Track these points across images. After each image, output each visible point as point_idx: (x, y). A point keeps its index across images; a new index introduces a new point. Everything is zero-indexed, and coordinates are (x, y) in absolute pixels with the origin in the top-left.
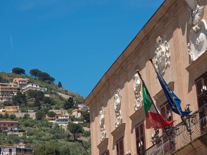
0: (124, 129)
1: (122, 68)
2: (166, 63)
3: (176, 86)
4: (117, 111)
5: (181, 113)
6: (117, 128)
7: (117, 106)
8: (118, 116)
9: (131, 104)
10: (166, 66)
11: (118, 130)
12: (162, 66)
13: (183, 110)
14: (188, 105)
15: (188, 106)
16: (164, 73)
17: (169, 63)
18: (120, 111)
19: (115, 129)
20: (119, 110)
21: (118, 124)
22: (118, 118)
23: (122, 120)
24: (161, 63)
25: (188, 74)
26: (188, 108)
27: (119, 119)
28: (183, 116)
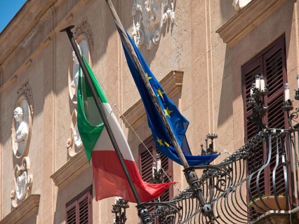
0: (37, 213)
1: (41, 30)
2: (164, 16)
3: (187, 83)
4: (19, 160)
5: (185, 160)
6: (14, 210)
7: (20, 142)
8: (21, 172)
9: (60, 138)
10: (165, 25)
11: (18, 214)
12: (152, 24)
13: (196, 152)
14: (212, 138)
15: (210, 141)
16: (156, 46)
17: (173, 15)
18: (27, 159)
19: (8, 211)
20: (26, 154)
21: (19, 196)
22: (20, 178)
23: (30, 185)
24: (149, 14)
25: (222, 47)
26: (211, 146)
27: (23, 181)
28: (192, 169)
